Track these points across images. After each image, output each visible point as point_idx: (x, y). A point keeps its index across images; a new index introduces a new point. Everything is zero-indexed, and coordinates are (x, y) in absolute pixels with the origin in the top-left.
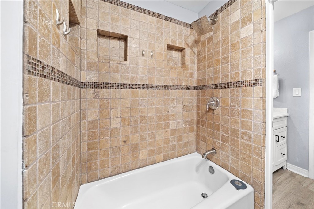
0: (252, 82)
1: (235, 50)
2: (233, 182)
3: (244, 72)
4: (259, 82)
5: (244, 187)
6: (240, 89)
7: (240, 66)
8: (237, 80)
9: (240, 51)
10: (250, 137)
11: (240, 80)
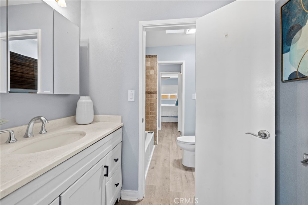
0: (154, 92)
1: (148, 78)
2: (148, 133)
3: (151, 88)
4: (156, 93)
5: (153, 132)
6: (150, 95)
7: (150, 85)
8: (148, 91)
9: (150, 79)
10: (153, 113)
11: (150, 91)
